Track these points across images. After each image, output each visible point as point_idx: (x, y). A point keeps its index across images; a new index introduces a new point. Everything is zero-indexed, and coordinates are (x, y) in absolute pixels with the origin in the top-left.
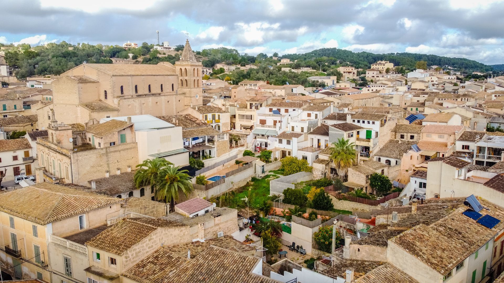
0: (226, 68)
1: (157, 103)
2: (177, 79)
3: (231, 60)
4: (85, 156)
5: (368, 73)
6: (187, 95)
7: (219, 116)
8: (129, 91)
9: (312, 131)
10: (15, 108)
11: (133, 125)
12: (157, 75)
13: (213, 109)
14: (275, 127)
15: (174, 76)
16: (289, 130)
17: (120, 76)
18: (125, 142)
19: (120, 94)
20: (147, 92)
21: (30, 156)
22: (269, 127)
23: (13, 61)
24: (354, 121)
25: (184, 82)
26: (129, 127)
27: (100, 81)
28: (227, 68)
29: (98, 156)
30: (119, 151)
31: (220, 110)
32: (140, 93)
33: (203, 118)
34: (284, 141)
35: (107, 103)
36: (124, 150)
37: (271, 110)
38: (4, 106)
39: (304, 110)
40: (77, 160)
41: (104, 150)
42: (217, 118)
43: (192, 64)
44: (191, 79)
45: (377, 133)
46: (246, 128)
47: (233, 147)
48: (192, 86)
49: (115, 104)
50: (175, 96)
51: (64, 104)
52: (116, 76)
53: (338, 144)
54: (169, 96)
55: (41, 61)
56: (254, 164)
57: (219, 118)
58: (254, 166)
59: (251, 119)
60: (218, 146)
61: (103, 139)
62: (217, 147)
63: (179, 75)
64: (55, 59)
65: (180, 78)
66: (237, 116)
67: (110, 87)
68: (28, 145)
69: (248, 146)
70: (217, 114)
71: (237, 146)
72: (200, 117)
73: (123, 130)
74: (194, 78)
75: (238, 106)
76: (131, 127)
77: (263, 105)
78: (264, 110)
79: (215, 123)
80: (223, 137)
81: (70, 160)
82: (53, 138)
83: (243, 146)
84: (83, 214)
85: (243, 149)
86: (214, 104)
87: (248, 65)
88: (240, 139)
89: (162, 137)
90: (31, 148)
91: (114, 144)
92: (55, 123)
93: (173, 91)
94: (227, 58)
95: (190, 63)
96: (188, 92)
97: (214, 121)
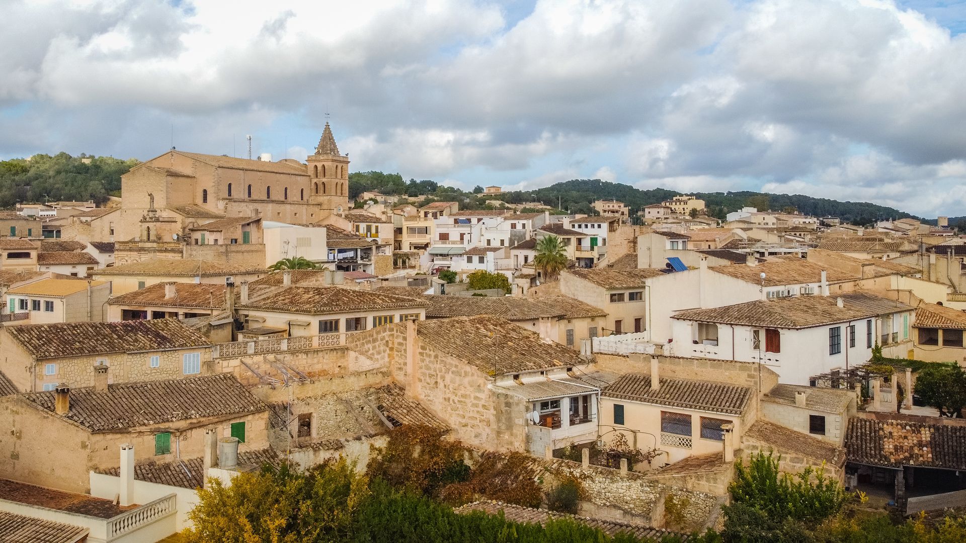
1: (279, 213)
2: (309, 182)
3: (390, 185)
4: (201, 251)
5: (649, 213)
6: (325, 207)
7: (377, 228)
8: (239, 192)
9: (516, 245)
10: (30, 234)
11: (260, 219)
12: (280, 173)
13: (368, 219)
14: (462, 243)
15: (304, 177)
16: (482, 245)
17: (228, 168)
18: (249, 242)
19: (227, 196)
20: (265, 198)
22: (454, 243)
24: (573, 226)
25: (321, 187)
26: (256, 221)
27: (197, 176)
28: (383, 200)
29: (216, 254)
30: (243, 252)
31: (378, 220)
32: (254, 196)
33: (354, 228)
34: (476, 259)
35: (206, 208)
36: (248, 252)
37: (456, 221)
38: (13, 229)
39: (506, 219)
40: (191, 255)
41: (224, 247)
42: (373, 231)
43: (334, 158)
44: (331, 181)
45: (604, 240)
46: (417, 247)
47: (399, 268)
48: (333, 193)
49: (219, 210)
50: (306, 206)
51: (139, 209)
52: (222, 167)
53: (543, 242)
54: (297, 206)
55: (37, 179)
56: (430, 282)
57: (377, 232)
58: (430, 284)
59: (426, 233)
60: (376, 262)
61: (222, 233)
62: (375, 264)
63: (312, 176)
64: (63, 175)
65: (314, 180)
66: (405, 231)
67: (213, 184)
68: (93, 260)
69: (422, 268)
70: (374, 226)
71: (404, 267)
72: (349, 227)
73: (248, 224)
74: (337, 180)
75: (406, 215)
76: (258, 221)
77: (444, 213)
78: (446, 220)
79: (371, 237)
80: (383, 252)
81: (180, 255)
82: (149, 234)
83: (414, 267)
84: (231, 275)
85: (413, 272)
86: (370, 213)
87: (423, 194)
88: (409, 259)
89: (300, 238)
90: (97, 263)
91: (236, 242)
92: (154, 213)
93: (302, 199)
94: (383, 183)
95: (330, 157)
96: (326, 202)
97: (369, 233)
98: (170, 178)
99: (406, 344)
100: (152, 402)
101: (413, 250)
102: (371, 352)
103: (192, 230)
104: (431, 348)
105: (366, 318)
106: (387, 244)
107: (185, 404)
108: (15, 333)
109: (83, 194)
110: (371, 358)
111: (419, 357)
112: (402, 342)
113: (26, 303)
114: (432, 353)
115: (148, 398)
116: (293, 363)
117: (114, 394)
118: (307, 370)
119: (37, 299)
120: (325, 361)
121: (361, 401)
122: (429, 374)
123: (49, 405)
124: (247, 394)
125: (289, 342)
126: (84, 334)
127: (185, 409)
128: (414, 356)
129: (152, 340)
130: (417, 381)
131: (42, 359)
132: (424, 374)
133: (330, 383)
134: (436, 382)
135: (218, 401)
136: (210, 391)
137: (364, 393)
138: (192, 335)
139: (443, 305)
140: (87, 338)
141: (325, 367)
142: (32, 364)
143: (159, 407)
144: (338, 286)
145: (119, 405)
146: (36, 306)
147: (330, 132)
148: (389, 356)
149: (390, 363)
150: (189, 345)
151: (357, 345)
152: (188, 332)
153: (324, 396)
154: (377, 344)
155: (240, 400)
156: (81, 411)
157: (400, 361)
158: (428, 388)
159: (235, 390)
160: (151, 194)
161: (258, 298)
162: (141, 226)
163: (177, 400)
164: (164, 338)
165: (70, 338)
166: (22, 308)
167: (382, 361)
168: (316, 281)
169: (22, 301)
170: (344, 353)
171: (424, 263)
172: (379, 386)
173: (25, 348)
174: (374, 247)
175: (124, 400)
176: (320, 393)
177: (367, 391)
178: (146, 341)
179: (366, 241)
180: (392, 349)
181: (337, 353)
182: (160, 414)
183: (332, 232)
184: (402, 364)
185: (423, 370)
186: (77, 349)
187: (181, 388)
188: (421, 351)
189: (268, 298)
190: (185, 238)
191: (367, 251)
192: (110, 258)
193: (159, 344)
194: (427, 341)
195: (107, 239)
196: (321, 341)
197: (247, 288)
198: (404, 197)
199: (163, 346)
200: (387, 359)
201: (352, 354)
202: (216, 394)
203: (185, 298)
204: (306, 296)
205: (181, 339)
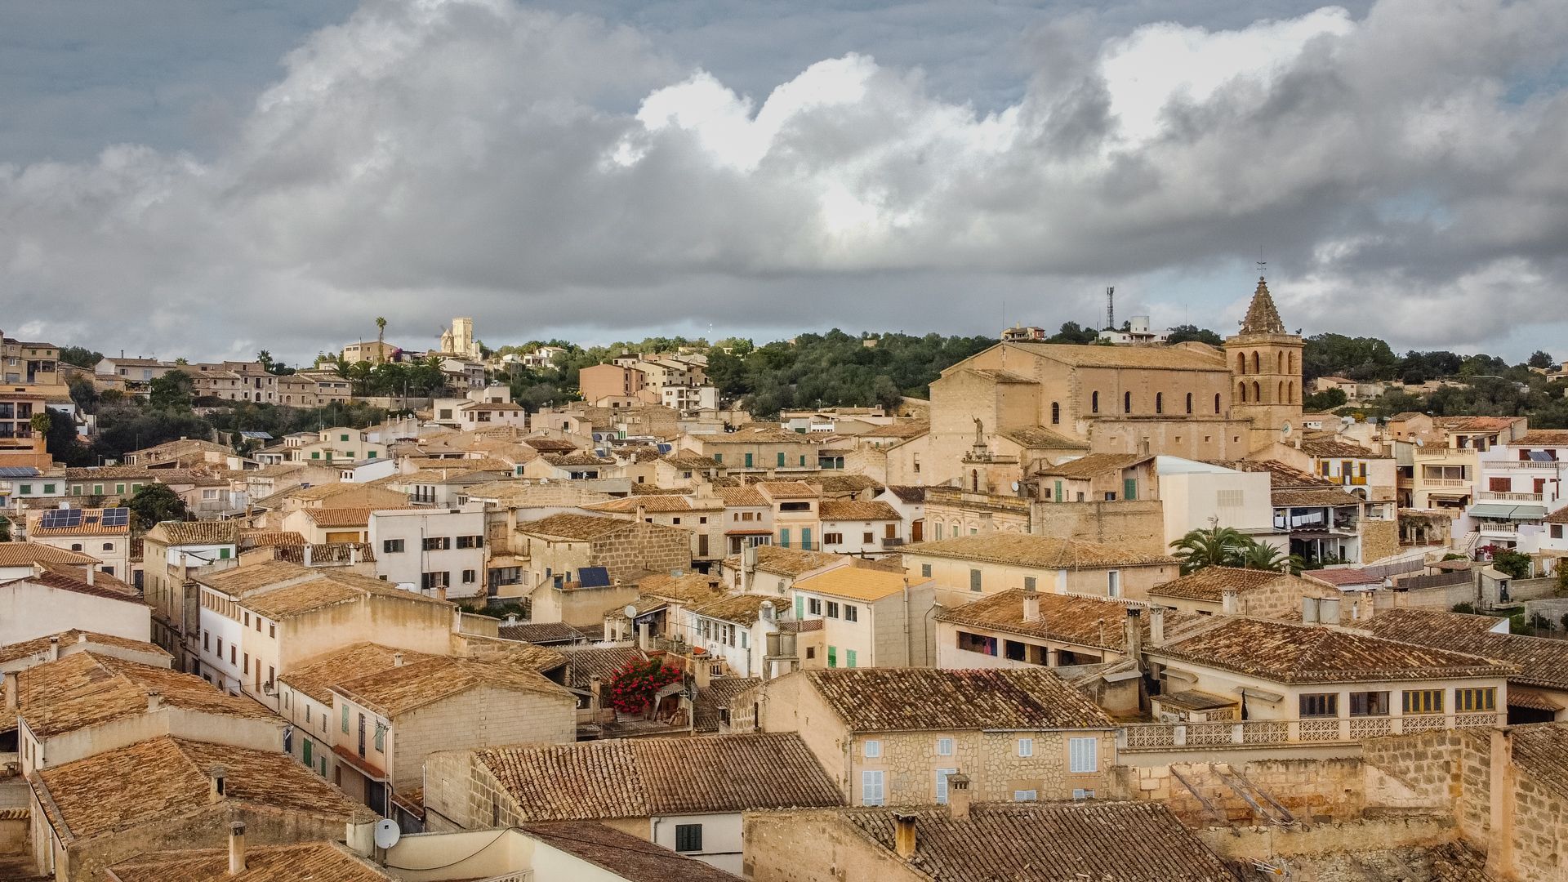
0: (1349, 389)
1: (1177, 440)
2: (1230, 383)
3: (1368, 364)
4: (1057, 514)
6: (1260, 425)
7: (1363, 467)
8: (1111, 406)
10: (803, 464)
11: (1153, 459)
12: (1179, 370)
13: (1345, 450)
14: (1539, 498)
15: (1221, 374)
17: (1093, 367)
18: (1134, 497)
19: (1091, 413)
20: (1153, 412)
21: (897, 536)
22: (1520, 497)
23: (726, 377)
25: (1251, 391)
26: (1145, 462)
27: (1042, 381)
28: (1354, 391)
29: (1081, 517)
30: (1124, 514)
31: (1364, 453)
32: (1134, 411)
33: (1318, 468)
35: (1058, 432)
36: (1134, 514)
37: (1525, 455)
38: (781, 457)
40: (1042, 519)
41: (1094, 506)
42: (1356, 473)
43: (1276, 340)
44: (1270, 379)
46: (1444, 502)
47: (1411, 544)
48: (1274, 399)
49: (1079, 436)
50: (1224, 424)
51: (957, 434)
52: (1083, 367)
54: (1208, 424)
55: (805, 374)
56: (1476, 576)
57: (1363, 473)
58: (1476, 581)
59: (1463, 477)
60: (1366, 534)
61: (1091, 482)
62: (1363, 536)
63: (1235, 372)
64: (840, 367)
65: (1239, 379)
66: (1418, 471)
67: (1069, 394)
68: (894, 513)
69: (1456, 545)
70: (1356, 463)
71: (1421, 542)
72: (1309, 466)
73: (1133, 468)
74: (1280, 378)
75: (1421, 443)
76: (1149, 463)
77: (1499, 439)
78: (1504, 453)
79: (1351, 483)
80: (1380, 514)
81: (1026, 518)
82: (976, 481)
83: (1440, 543)
84: (1116, 568)
85: (1439, 552)
86: (1347, 438)
87: (1433, 379)
88: (1431, 527)
89: (1224, 492)
90: (899, 518)
91: (1113, 498)
92: (983, 449)
93: (1217, 412)
94: (1353, 360)
95: (1269, 338)
96: (1261, 416)
97: (1348, 478)
98: (1002, 387)
99: (1488, 774)
100: (1040, 849)
101: (1437, 510)
102: (1412, 775)
103: (1041, 475)
104: (1544, 790)
105: (1388, 693)
106: (1386, 501)
107: (1093, 857)
108: (819, 681)
109: (867, 394)
110: (1413, 786)
111: (1516, 802)
112: (1479, 766)
113: (819, 605)
114: (1544, 798)
115: (1032, 839)
116: (1262, 779)
117: (979, 824)
118: (1287, 794)
119: (834, 601)
120: (1319, 779)
121: (1398, 869)
122: (1538, 838)
123: (886, 836)
124: (1197, 851)
125: (1246, 729)
126: (915, 690)
127: (1095, 868)
128: (1505, 797)
129: (1018, 710)
130: (1511, 844)
131: (860, 732)
132: (1528, 836)
133: (1338, 833)
134: (1554, 856)
135: (1147, 857)
136: (1131, 835)
137: (1403, 854)
138: (1081, 704)
139: (1533, 660)
140: (920, 698)
141: (1321, 790)
142: (845, 738)
143: (1052, 860)
144: (1328, 627)
145: (989, 848)
146: (832, 609)
147: (1267, 294)
148: (1451, 789)
149: (1453, 802)
150: (1078, 725)
151: (1381, 757)
152: (1073, 698)
153: (1327, 854)
154: (1425, 763)
155: (1185, 860)
156: (934, 855)
157: (1473, 802)
158: (1535, 863)
159: (1174, 839)
160: (978, 420)
161: (1181, 638)
162: (963, 468)
163: (1081, 850)
164: (1037, 707)
165: (896, 696)
166: (813, 611)
167: (1437, 795)
168: (1272, 592)
169: (813, 601)
170: (1356, 767)
171: (1460, 535)
172: (1433, 844)
173: (835, 710)
174: (1361, 507)
175: (996, 838)
176: (1320, 850)
177: (1408, 851)
178: (1009, 710)
179: (1343, 493)
180: (1456, 777)
181: (1343, 766)
182: (1056, 874)
183: (1281, 475)
184: (1479, 807)
185: (1526, 828)
186: (909, 718)
187: (1083, 825)
188: (1521, 791)
189: (1199, 639)
190: (1029, 489)
191: (1346, 514)
192: (917, 511)
193: (1031, 718)
194: (1535, 773)
195: (912, 481)
196: (1303, 731)
197: (1160, 618)
198: (1395, 385)
199: (1037, 724)
200: (1446, 795)
201: (1372, 773)
202: (1142, 844)
203: (1056, 624)
204: (1270, 644)
205: (1064, 712)
